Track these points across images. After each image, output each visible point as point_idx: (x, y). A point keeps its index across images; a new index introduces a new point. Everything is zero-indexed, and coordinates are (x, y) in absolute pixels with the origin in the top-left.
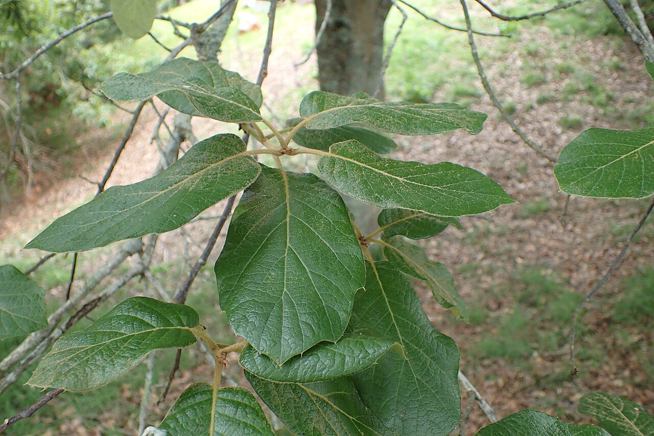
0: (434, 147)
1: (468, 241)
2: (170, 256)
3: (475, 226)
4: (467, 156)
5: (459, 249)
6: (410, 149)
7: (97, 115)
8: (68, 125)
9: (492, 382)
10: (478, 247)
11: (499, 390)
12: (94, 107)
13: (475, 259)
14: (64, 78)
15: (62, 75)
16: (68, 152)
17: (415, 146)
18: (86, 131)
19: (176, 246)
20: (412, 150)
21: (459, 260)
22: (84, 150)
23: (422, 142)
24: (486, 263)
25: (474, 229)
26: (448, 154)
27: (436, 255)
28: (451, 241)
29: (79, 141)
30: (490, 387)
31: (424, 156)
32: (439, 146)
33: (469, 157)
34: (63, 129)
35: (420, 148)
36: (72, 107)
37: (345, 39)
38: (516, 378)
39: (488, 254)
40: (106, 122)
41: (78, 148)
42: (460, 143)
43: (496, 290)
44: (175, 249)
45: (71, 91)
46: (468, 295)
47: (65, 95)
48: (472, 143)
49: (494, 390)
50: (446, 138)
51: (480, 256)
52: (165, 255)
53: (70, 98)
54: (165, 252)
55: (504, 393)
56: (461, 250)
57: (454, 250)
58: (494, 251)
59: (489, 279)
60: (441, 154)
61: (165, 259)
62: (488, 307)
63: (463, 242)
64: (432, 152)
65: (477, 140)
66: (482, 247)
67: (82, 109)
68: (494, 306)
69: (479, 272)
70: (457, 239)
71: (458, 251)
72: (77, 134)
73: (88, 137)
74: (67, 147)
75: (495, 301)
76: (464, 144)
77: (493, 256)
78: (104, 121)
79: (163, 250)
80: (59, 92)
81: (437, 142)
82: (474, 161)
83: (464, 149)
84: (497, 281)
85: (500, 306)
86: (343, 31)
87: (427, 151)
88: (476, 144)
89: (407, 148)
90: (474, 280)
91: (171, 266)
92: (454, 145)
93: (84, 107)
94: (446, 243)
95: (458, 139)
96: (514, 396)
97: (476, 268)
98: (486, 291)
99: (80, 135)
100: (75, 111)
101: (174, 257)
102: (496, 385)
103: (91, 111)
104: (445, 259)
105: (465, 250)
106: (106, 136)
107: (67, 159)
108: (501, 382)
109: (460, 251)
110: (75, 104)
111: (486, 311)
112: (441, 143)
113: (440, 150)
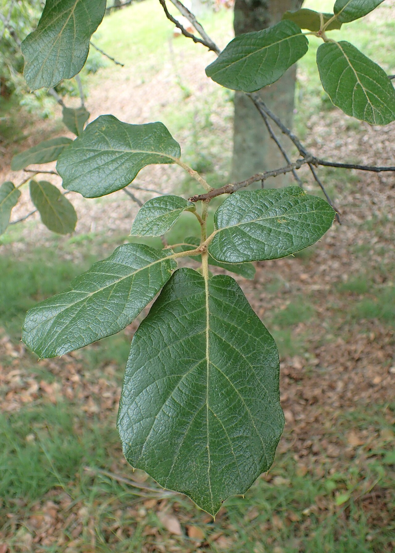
0: (346, 144)
1: (366, 227)
2: (96, 227)
3: (374, 215)
4: (377, 154)
5: (355, 234)
6: (322, 145)
7: (42, 107)
8: (16, 118)
9: (364, 335)
10: (374, 232)
11: (369, 342)
12: (38, 98)
13: (369, 242)
14: (13, 71)
15: (11, 69)
16: (16, 142)
17: (328, 143)
18: (32, 123)
19: (102, 220)
20: (324, 146)
21: (354, 243)
22: (30, 141)
23: (335, 139)
24: (379, 246)
25: (373, 218)
26: (358, 152)
27: (334, 238)
28: (349, 227)
29: (26, 132)
30: (362, 339)
31: (335, 152)
32: (351, 144)
33: (378, 155)
34: (13, 122)
35: (333, 145)
36: (19, 98)
37: (261, 19)
38: (387, 335)
39: (382, 238)
40: (49, 113)
41: (25, 138)
42: (371, 142)
43: (384, 268)
44: (101, 222)
45: (20, 84)
46: (357, 271)
47: (13, 87)
48: (383, 142)
49: (365, 342)
50: (358, 137)
51: (375, 240)
52: (92, 226)
53: (18, 90)
54: (92, 224)
55: (375, 345)
56: (357, 234)
57: (350, 234)
58: (388, 236)
59: (379, 259)
60: (352, 151)
61: (91, 230)
62: (374, 281)
63: (360, 228)
64: (343, 148)
65: (388, 140)
66: (377, 233)
67: (28, 100)
68: (379, 280)
69: (372, 252)
70: (355, 225)
71: (355, 236)
72: (25, 126)
73: (33, 129)
74: (15, 138)
75: (381, 276)
76: (375, 143)
77: (386, 240)
78: (47, 113)
79: (91, 222)
80: (8, 84)
81: (350, 140)
82: (382, 159)
83: (374, 148)
84: (386, 261)
85: (384, 280)
86: (261, 10)
87: (338, 147)
88: (387, 143)
89: (320, 144)
90: (365, 259)
91: (96, 235)
92: (365, 143)
93: (30, 99)
94: (344, 228)
95: (370, 138)
96: (382, 348)
97: (369, 250)
98: (374, 268)
99: (27, 128)
100: (22, 102)
101: (100, 228)
102: (368, 338)
103: (36, 103)
104: (341, 241)
105: (361, 235)
106: (49, 129)
107: (15, 147)
108: (372, 336)
109: (356, 236)
110: (22, 97)
111: (371, 283)
112: (353, 141)
113: (351, 147)
